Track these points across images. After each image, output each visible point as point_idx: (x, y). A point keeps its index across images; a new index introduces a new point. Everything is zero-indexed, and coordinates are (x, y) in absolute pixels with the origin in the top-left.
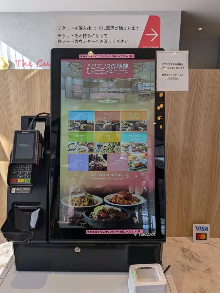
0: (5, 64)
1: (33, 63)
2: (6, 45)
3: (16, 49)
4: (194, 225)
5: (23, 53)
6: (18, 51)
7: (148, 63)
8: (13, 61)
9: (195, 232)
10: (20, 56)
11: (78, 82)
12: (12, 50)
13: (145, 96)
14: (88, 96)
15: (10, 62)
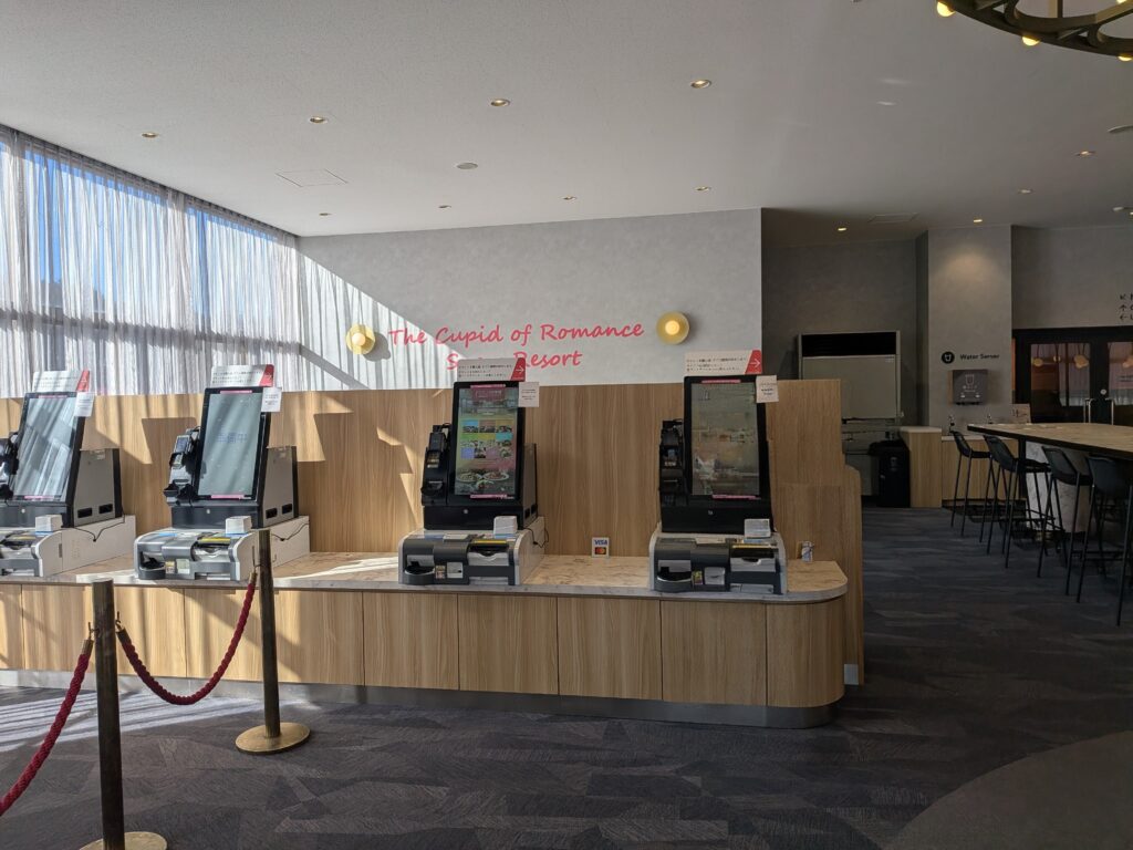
0: (367, 339)
1: (426, 335)
2: (371, 299)
3: (391, 308)
4: (594, 539)
5: (407, 317)
6: (395, 311)
7: (514, 390)
8: (384, 331)
9: (594, 546)
10: (399, 322)
11: (470, 402)
12: (383, 310)
13: (511, 411)
14: (476, 411)
15: (377, 334)
